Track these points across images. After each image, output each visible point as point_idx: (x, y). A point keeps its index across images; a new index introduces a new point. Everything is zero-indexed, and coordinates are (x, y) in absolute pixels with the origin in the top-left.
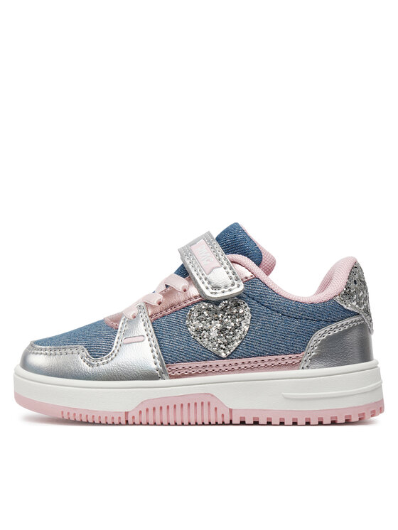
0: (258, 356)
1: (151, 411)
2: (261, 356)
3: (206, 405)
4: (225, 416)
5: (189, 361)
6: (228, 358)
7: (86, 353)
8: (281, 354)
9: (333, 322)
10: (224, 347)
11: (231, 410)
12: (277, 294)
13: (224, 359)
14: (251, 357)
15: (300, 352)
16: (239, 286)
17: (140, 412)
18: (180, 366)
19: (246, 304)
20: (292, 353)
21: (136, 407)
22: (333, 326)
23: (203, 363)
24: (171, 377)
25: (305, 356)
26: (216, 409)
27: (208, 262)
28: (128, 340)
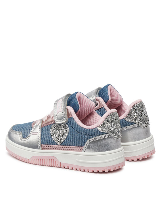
1: (35, 160)
2: (70, 146)
3: (53, 160)
4: (59, 165)
5: (48, 144)
6: (60, 145)
7: (21, 135)
8: (77, 146)
9: (95, 136)
10: (59, 141)
11: (61, 163)
12: (77, 124)
13: (59, 145)
14: (67, 146)
15: (83, 146)
17: (32, 160)
18: (46, 145)
20: (80, 146)
21: (31, 158)
22: (96, 138)
23: (52, 146)
24: (42, 149)
25: (84, 148)
26: (56, 162)
27: (59, 109)
28: (33, 133)
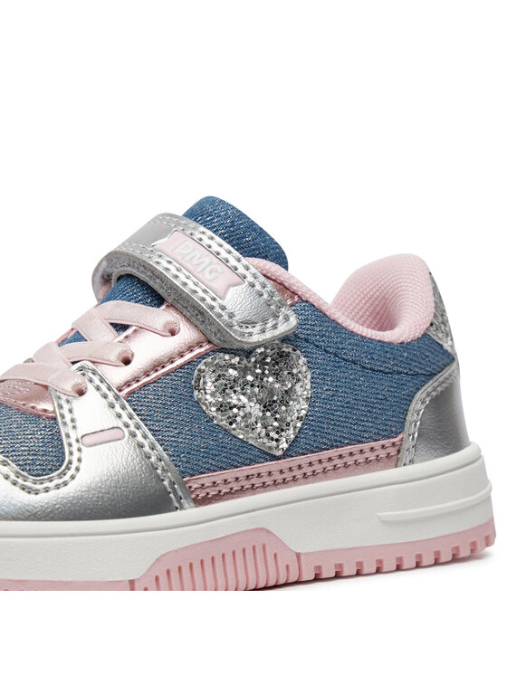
0: (332, 447)
2: (337, 447)
3: (259, 552)
4: (291, 568)
5: (221, 469)
6: (286, 454)
9: (432, 375)
10: (276, 436)
11: (298, 555)
13: (278, 458)
14: (321, 450)
15: (397, 434)
16: (287, 318)
17: (157, 578)
18: (208, 479)
19: (298, 352)
20: (383, 437)
21: (149, 570)
22: (435, 383)
24: (196, 503)
25: (406, 441)
26: (275, 555)
27: (214, 275)
